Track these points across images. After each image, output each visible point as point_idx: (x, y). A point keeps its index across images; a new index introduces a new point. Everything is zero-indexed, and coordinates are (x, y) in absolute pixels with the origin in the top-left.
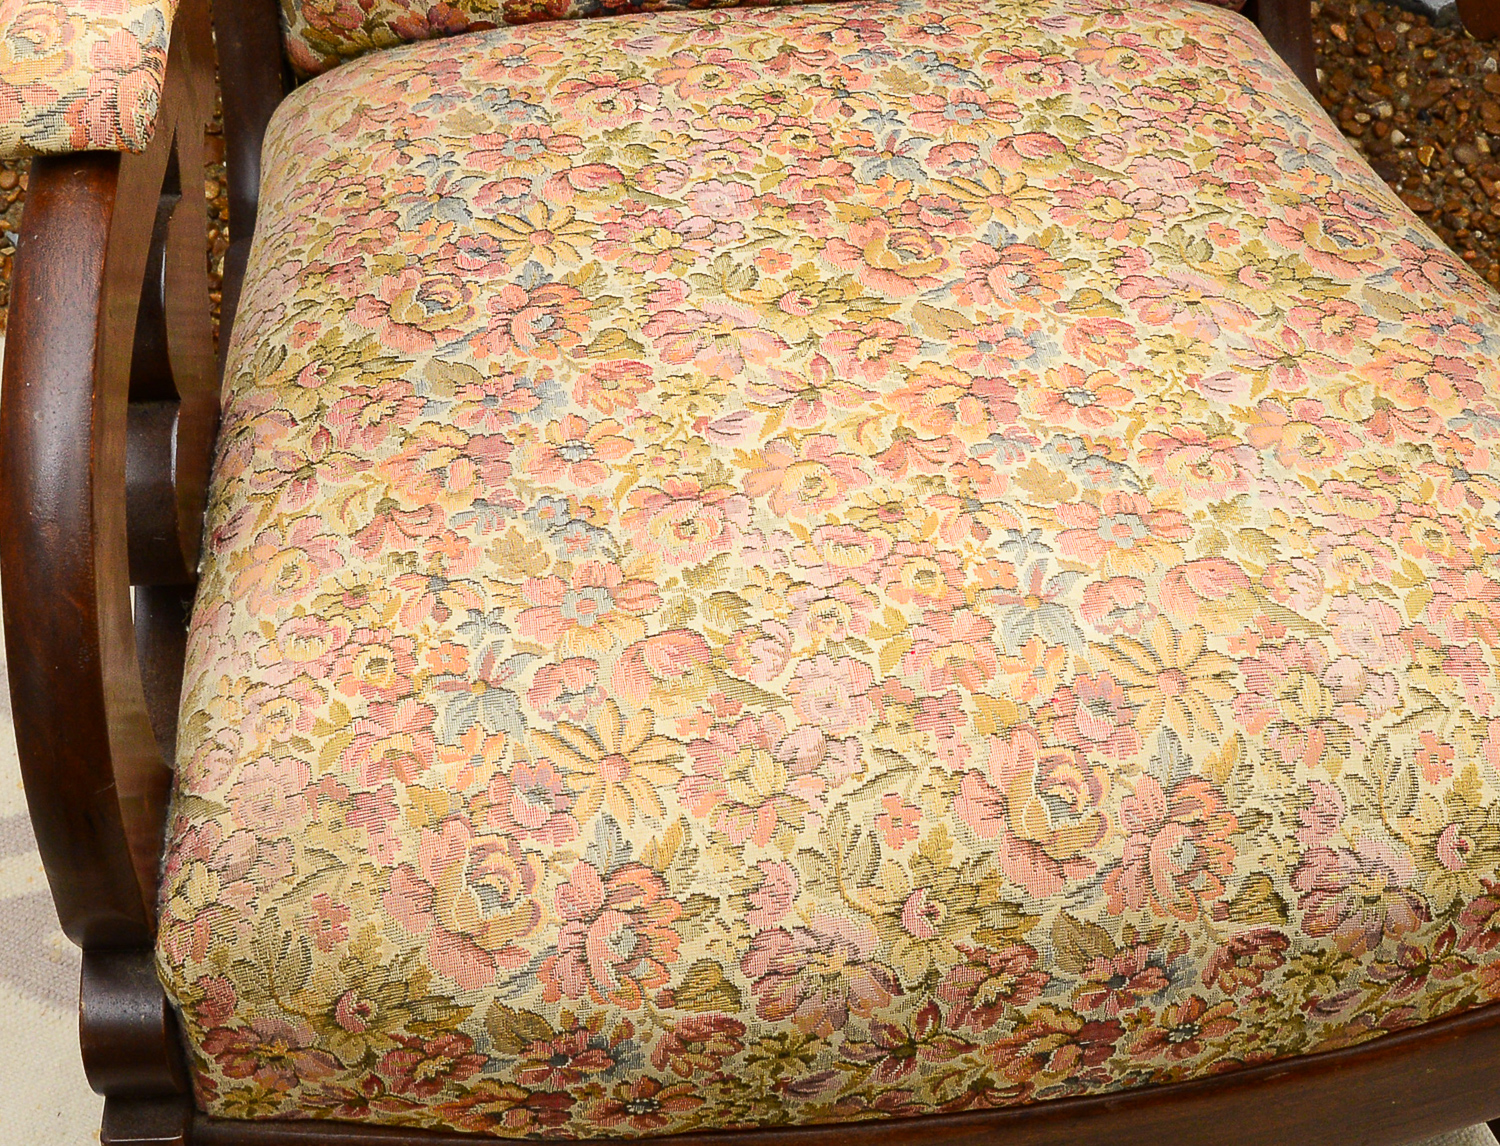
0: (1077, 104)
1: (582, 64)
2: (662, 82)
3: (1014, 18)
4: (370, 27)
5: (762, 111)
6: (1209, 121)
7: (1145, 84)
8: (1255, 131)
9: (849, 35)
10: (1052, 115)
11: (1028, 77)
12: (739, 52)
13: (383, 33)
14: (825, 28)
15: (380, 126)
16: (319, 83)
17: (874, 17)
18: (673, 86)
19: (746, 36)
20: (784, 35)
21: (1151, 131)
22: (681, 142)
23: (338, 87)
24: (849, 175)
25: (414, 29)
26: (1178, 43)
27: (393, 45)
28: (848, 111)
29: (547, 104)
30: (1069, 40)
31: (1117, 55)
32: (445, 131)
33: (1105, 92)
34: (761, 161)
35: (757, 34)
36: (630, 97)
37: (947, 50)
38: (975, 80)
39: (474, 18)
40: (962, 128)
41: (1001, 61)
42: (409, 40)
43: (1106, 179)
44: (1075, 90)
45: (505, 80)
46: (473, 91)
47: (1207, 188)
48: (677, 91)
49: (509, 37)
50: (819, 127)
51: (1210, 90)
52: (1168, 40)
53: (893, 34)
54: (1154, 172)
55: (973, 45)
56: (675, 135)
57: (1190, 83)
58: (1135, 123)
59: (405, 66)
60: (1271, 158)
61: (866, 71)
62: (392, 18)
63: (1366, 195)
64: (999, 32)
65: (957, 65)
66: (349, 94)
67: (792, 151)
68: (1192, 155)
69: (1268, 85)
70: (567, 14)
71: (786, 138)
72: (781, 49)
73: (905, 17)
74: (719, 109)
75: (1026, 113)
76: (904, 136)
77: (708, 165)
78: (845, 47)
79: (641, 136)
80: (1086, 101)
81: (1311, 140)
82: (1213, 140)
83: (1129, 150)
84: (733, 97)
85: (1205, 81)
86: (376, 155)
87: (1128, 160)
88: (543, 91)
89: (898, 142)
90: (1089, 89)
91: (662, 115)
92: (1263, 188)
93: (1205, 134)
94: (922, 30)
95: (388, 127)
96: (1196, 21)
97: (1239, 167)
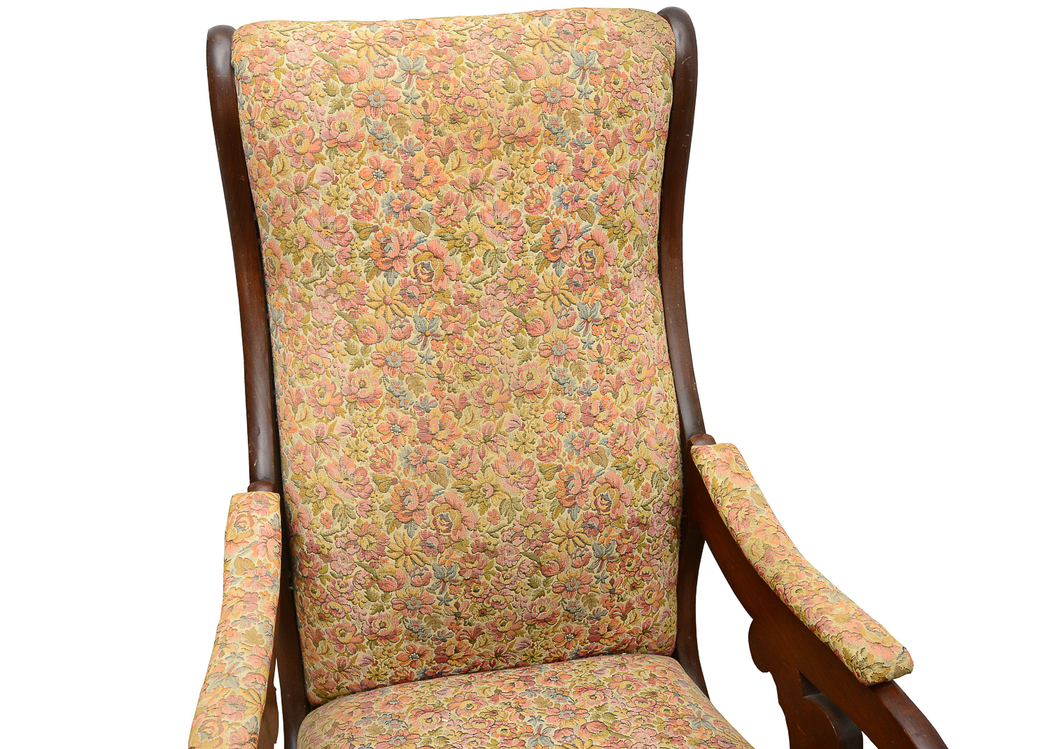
0: (610, 707)
1: (420, 702)
2: (450, 708)
3: (584, 671)
4: (339, 688)
5: (489, 719)
6: (662, 710)
7: (636, 696)
8: (680, 712)
9: (521, 683)
10: (601, 713)
11: (591, 697)
12: (480, 694)
13: (344, 690)
14: (512, 681)
15: (342, 732)
16: (319, 710)
17: (531, 675)
18: (455, 710)
19: (482, 686)
20: (496, 685)
21: (640, 717)
22: (458, 735)
23: (327, 714)
24: (523, 745)
25: (355, 688)
26: (648, 676)
27: (348, 694)
28: (522, 717)
29: (406, 721)
30: (606, 679)
31: (625, 684)
32: (367, 734)
33: (621, 701)
34: (489, 741)
35: (486, 685)
36: (438, 716)
37: (559, 687)
38: (570, 700)
39: (378, 683)
40: (567, 721)
41: (580, 691)
42: (354, 693)
43: (623, 740)
44: (609, 701)
45: (390, 710)
46: (378, 715)
47: (663, 740)
48: (456, 712)
49: (391, 690)
50: (512, 725)
51: (661, 696)
52: (644, 675)
53: (538, 681)
54: (642, 735)
55: (569, 684)
56: (456, 732)
57: (653, 694)
58: (633, 714)
59: (352, 705)
60: (687, 724)
61: (528, 699)
62: (347, 685)
63: (726, 736)
64: (578, 678)
65: (563, 694)
66: (331, 717)
67: (501, 736)
68: (656, 726)
69: (684, 690)
70: (414, 679)
71: (499, 731)
72: (496, 691)
73: (542, 673)
74: (472, 720)
75: (591, 713)
76: (544, 727)
77: (469, 744)
78: (520, 689)
79: (443, 733)
80: (613, 706)
81: (703, 714)
82: (664, 718)
83: (632, 726)
84: (477, 713)
85: (659, 692)
86: (341, 745)
87: (632, 730)
88: (405, 715)
89: (542, 729)
90: (615, 700)
91: (451, 723)
92: (685, 738)
93: (660, 716)
94: (549, 679)
95: (346, 732)
96: (654, 665)
97: (675, 729)
